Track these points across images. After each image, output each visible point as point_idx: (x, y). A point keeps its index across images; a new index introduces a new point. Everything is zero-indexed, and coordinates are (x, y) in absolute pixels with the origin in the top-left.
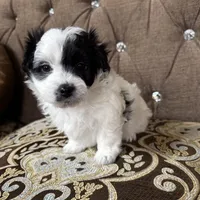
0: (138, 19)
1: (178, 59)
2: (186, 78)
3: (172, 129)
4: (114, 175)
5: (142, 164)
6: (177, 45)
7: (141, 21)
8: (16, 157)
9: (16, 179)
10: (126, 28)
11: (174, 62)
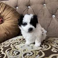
0: (41, 12)
1: (51, 22)
2: (53, 27)
3: (51, 39)
4: (42, 49)
5: (47, 47)
6: (51, 19)
7: (42, 12)
8: (13, 46)
9: (16, 51)
10: (38, 14)
11: (50, 23)
